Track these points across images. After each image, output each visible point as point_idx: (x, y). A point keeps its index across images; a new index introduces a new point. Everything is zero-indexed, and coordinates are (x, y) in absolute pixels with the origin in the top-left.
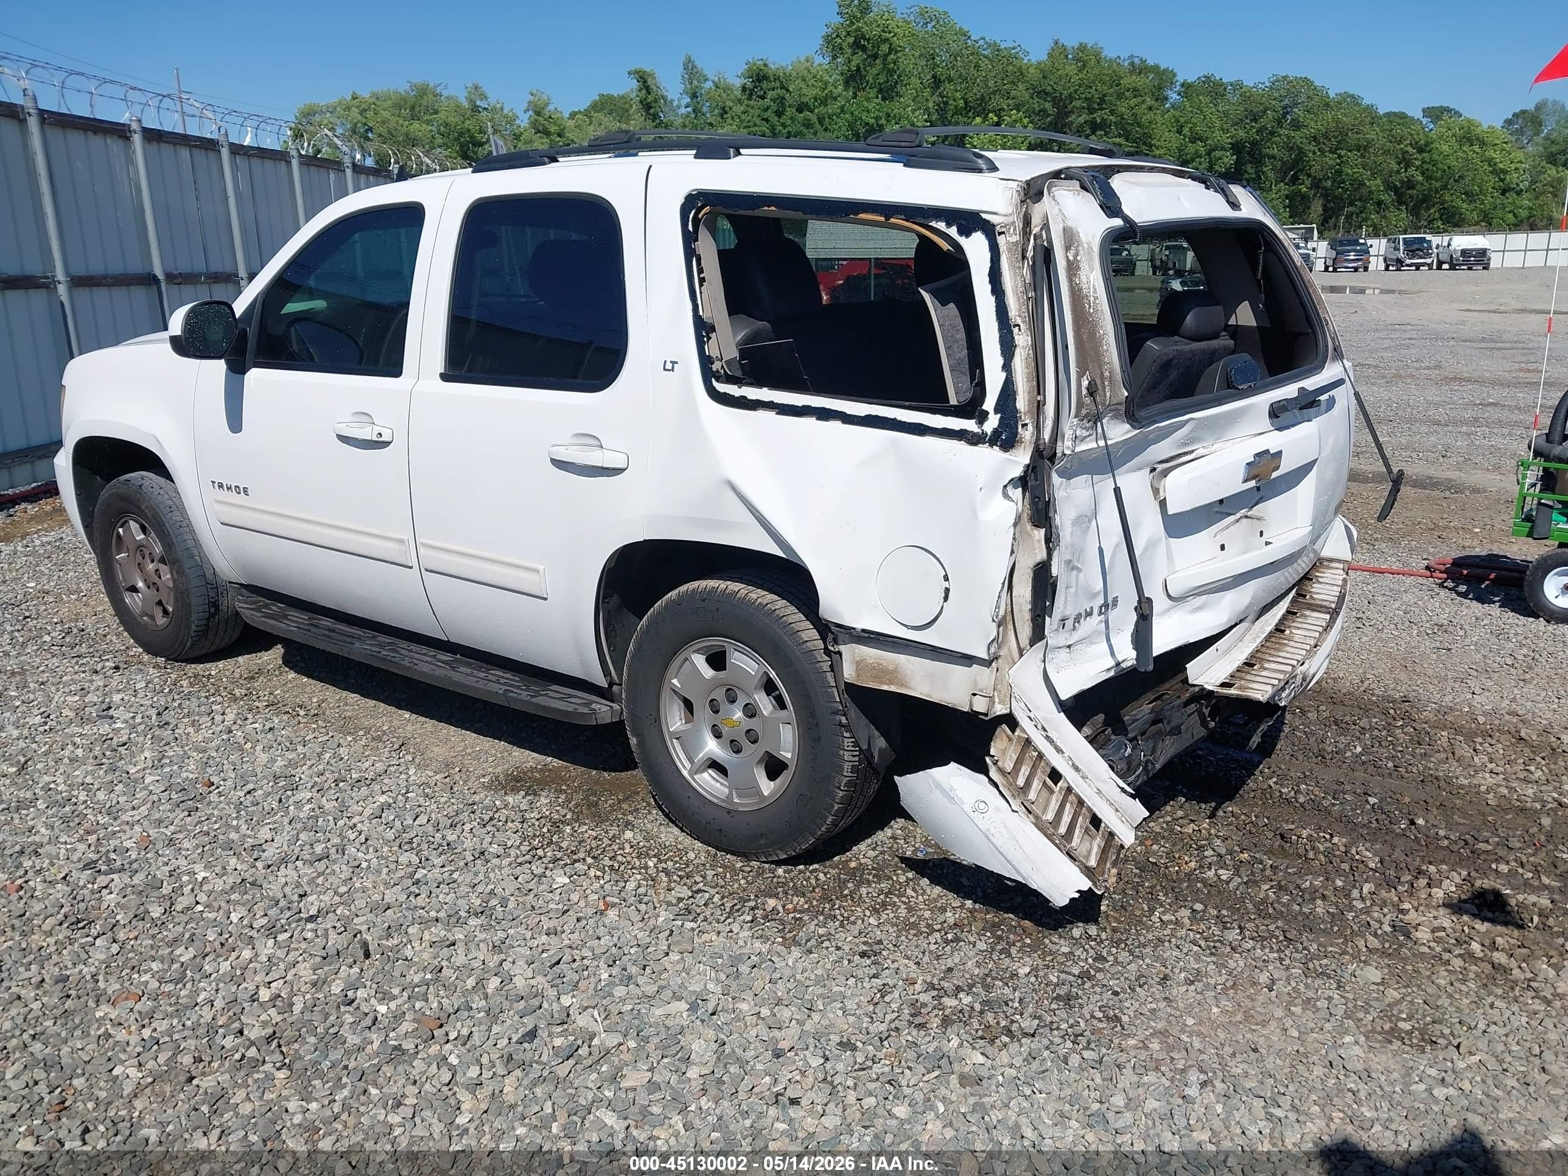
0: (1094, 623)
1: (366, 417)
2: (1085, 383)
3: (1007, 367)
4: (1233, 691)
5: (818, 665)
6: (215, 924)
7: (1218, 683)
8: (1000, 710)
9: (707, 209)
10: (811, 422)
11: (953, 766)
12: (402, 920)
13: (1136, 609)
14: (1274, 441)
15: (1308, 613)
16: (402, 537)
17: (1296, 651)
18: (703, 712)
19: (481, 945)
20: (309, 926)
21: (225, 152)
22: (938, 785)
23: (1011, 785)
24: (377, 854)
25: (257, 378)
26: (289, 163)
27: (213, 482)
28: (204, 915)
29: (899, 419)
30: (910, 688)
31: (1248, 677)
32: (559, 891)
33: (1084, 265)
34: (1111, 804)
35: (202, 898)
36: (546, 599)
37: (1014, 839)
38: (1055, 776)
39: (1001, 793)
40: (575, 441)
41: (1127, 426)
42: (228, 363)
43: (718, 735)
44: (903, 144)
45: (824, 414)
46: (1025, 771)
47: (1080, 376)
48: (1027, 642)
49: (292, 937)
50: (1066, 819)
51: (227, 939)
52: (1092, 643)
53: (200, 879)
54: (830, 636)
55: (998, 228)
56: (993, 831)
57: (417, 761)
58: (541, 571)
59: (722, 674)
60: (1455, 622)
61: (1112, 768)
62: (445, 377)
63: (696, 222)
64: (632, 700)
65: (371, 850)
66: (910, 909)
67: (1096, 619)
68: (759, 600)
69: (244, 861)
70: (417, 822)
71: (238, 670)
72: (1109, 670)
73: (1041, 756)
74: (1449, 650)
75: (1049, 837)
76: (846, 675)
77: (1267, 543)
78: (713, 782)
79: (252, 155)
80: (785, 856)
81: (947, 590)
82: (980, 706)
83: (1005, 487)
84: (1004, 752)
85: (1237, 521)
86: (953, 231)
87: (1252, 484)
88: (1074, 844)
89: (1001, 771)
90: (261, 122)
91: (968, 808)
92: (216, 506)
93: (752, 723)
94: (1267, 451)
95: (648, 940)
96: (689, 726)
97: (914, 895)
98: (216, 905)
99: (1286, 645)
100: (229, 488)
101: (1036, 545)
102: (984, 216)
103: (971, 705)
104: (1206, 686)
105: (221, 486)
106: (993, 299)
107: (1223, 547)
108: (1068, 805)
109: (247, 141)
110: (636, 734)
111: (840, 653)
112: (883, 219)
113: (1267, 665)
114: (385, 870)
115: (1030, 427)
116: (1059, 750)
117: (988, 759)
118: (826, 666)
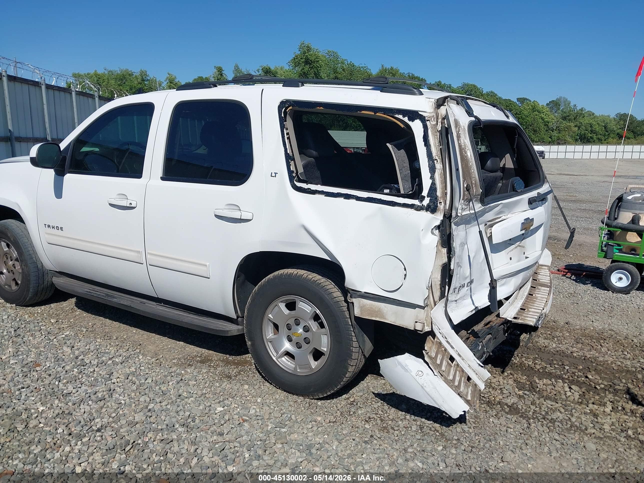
0: (465, 290)
1: (124, 196)
2: (465, 185)
3: (432, 178)
4: (519, 321)
5: (341, 308)
6: (50, 433)
7: (512, 317)
8: (427, 329)
9: (291, 108)
10: (341, 199)
11: (407, 355)
12: (144, 430)
13: (490, 284)
14: (530, 214)
15: (540, 287)
16: (138, 250)
17: (540, 304)
18: (283, 330)
19: (185, 442)
20: (98, 434)
21: (43, 87)
22: (400, 364)
23: (435, 363)
24: (129, 397)
25: (69, 178)
26: (71, 94)
27: (45, 225)
28: (44, 429)
29: (382, 199)
30: (385, 319)
31: (524, 315)
32: (219, 414)
33: (462, 136)
34: (474, 371)
35: (43, 420)
36: (209, 278)
37: (435, 388)
38: (452, 359)
39: (429, 367)
40: (227, 207)
41: (480, 205)
42: (55, 171)
43: (290, 340)
44: (380, 82)
45: (348, 197)
46: (440, 357)
47: (464, 182)
48: (438, 298)
49: (90, 439)
50: (457, 378)
51: (56, 441)
52: (464, 299)
53: (40, 411)
54: (349, 295)
55: (426, 118)
56: (425, 384)
57: (142, 352)
58: (208, 266)
59: (293, 312)
60: (577, 292)
61: (474, 355)
62: (163, 179)
63: (285, 113)
64: (249, 324)
65: (126, 395)
66: (382, 420)
67: (466, 288)
68: (313, 279)
69: (62, 402)
70: (147, 382)
71: (52, 310)
72: (472, 311)
73: (446, 350)
74: (577, 304)
75: (451, 387)
76: (355, 313)
77: (527, 258)
78: (287, 362)
79: (55, 89)
80: (322, 396)
81: (405, 275)
82: (419, 327)
83: (432, 229)
84: (430, 348)
85: (516, 247)
86: (406, 119)
87: (523, 232)
88: (461, 390)
89: (430, 357)
90: (59, 76)
91: (414, 374)
92: (46, 236)
93: (307, 335)
94: (529, 218)
95: (265, 438)
96: (275, 336)
97: (382, 413)
98: (49, 424)
99: (535, 301)
100: (53, 227)
101: (443, 255)
102: (420, 113)
103: (415, 326)
104: (508, 319)
105: (49, 226)
106: (425, 148)
107: (511, 259)
108: (458, 372)
109: (53, 84)
110: (250, 340)
111: (353, 303)
112: (373, 113)
113: (530, 310)
114: (134, 405)
115: (443, 204)
116: (452, 348)
117: (424, 351)
118: (345, 309)
